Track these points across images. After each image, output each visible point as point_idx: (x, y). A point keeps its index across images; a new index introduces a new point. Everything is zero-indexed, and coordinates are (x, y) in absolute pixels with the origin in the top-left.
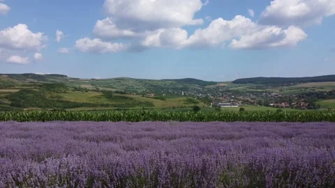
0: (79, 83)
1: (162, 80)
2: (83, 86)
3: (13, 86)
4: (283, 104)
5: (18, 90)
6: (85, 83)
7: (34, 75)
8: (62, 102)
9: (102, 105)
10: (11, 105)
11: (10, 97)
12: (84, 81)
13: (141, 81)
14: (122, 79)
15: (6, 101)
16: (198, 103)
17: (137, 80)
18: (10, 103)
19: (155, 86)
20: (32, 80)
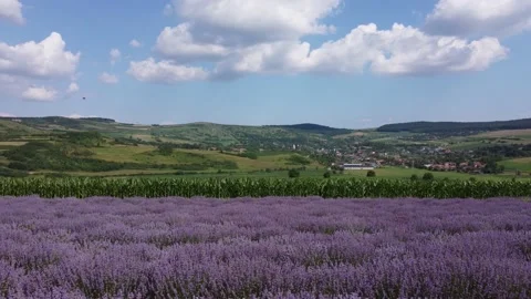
0: (132, 132)
1: (264, 127)
2: (136, 137)
3: (19, 136)
4: (447, 164)
5: (23, 143)
6: (142, 132)
7: (63, 118)
8: (92, 161)
9: (155, 167)
10: (10, 166)
11: (11, 154)
12: (139, 129)
13: (229, 128)
14: (201, 125)
15: (5, 161)
16: (308, 163)
17: (224, 126)
18: (8, 162)
19: (251, 136)
20: (58, 127)
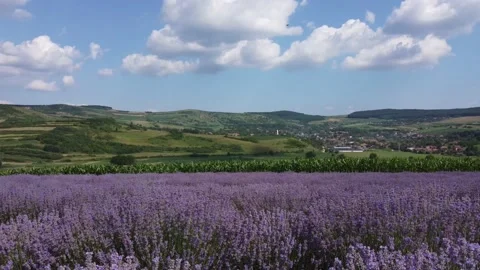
0: (131, 118)
1: (246, 114)
2: (136, 122)
3: (43, 122)
4: (428, 147)
5: (52, 128)
6: (138, 118)
7: (66, 106)
8: (114, 144)
9: (170, 150)
10: (45, 149)
11: (42, 137)
12: (137, 116)
13: (216, 115)
14: (190, 112)
15: (38, 144)
16: (304, 146)
17: (210, 113)
18: (43, 146)
19: (236, 122)
20: (64, 114)
